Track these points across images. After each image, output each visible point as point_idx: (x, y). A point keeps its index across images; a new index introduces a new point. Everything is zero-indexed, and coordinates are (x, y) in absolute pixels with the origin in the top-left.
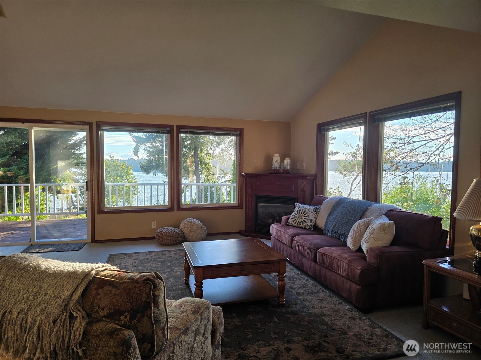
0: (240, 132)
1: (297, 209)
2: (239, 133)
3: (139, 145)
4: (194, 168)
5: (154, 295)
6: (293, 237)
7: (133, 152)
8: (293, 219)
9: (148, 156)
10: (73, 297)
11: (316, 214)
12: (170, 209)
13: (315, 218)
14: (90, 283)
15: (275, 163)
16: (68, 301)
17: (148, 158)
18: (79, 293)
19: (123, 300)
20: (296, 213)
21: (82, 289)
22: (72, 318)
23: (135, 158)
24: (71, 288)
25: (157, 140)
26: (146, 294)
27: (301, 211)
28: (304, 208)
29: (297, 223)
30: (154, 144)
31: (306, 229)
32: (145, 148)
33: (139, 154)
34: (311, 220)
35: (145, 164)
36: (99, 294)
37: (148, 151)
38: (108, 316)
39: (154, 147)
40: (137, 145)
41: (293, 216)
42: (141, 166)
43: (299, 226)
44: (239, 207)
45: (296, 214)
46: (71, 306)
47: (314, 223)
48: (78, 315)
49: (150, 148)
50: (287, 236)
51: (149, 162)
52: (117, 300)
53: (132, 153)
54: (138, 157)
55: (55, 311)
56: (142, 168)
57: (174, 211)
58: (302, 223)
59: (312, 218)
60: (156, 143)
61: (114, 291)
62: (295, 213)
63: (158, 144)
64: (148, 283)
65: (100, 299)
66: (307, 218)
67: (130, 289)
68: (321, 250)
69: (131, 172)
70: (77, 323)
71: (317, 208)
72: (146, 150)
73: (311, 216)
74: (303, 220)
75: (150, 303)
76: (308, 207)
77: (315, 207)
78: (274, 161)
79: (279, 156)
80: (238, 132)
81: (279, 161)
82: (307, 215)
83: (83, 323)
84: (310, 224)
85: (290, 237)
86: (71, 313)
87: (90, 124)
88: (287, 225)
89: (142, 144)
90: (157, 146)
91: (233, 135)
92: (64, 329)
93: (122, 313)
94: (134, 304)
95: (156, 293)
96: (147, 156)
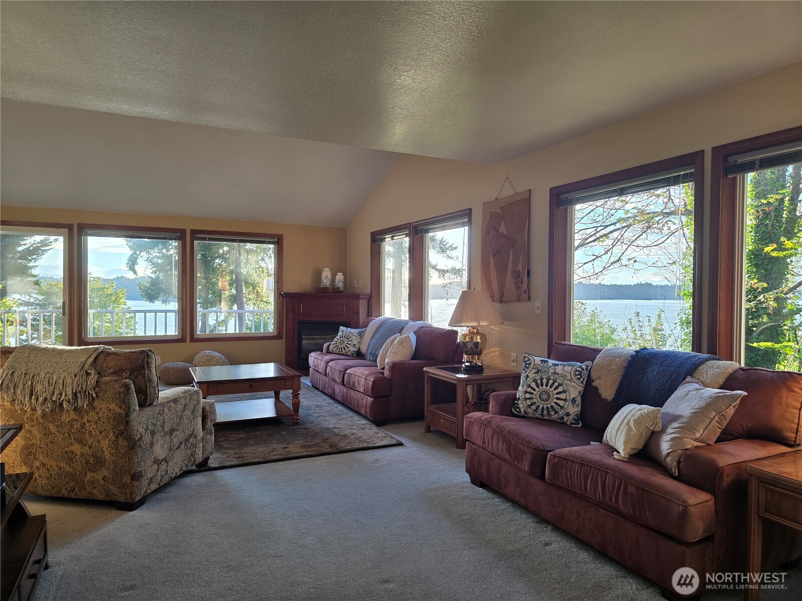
0: (278, 239)
1: (340, 333)
2: (278, 241)
3: (138, 252)
4: (235, 292)
5: (147, 361)
6: (328, 363)
7: (127, 264)
8: (335, 345)
9: (155, 272)
10: (87, 362)
11: (361, 338)
12: (180, 340)
13: (358, 342)
14: (99, 354)
15: (325, 279)
16: (84, 364)
17: (153, 276)
18: (92, 359)
19: (124, 363)
20: (339, 338)
21: (94, 357)
22: (88, 374)
23: (131, 275)
24: (86, 357)
25: (170, 245)
26: (141, 359)
27: (344, 336)
28: (348, 331)
29: (338, 350)
30: (164, 251)
31: (348, 355)
32: (148, 258)
33: (137, 268)
34: (354, 345)
35: (148, 285)
36: (107, 360)
37: (153, 264)
38: (113, 373)
39: (165, 257)
40: (135, 253)
41: (335, 341)
42: (142, 289)
43: (341, 353)
44: (278, 337)
45: (338, 340)
46: (86, 367)
47: (358, 348)
48: (92, 372)
49: (158, 258)
50: (323, 362)
51: (155, 283)
52: (120, 363)
53: (124, 267)
54: (135, 272)
55: (75, 369)
56: (143, 291)
57: (186, 342)
58: (344, 349)
59: (355, 342)
60: (168, 250)
61: (118, 358)
62: (337, 338)
63: (172, 252)
64: (143, 353)
65: (108, 363)
66: (349, 342)
67: (130, 356)
68: (348, 371)
69: (123, 300)
70: (91, 377)
71: (362, 331)
72: (151, 261)
73: (355, 340)
74: (346, 346)
75: (144, 366)
76: (352, 330)
77: (360, 330)
78: (323, 277)
79: (330, 271)
80: (276, 239)
81: (329, 277)
82: (349, 340)
83: (96, 376)
84: (352, 349)
85: (325, 363)
86: (86, 371)
87: (70, 227)
88: (328, 353)
89: (144, 251)
90: (170, 254)
91: (269, 243)
92: (83, 379)
93: (124, 371)
94: (133, 365)
95: (149, 360)
96: (151, 271)
